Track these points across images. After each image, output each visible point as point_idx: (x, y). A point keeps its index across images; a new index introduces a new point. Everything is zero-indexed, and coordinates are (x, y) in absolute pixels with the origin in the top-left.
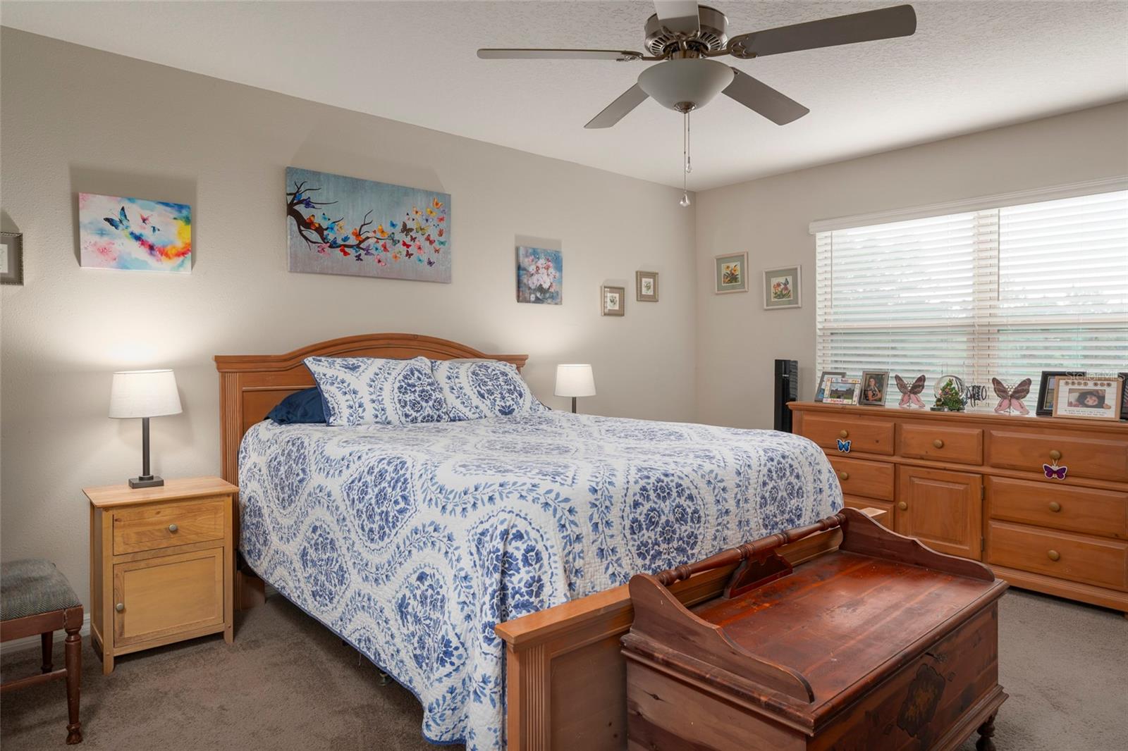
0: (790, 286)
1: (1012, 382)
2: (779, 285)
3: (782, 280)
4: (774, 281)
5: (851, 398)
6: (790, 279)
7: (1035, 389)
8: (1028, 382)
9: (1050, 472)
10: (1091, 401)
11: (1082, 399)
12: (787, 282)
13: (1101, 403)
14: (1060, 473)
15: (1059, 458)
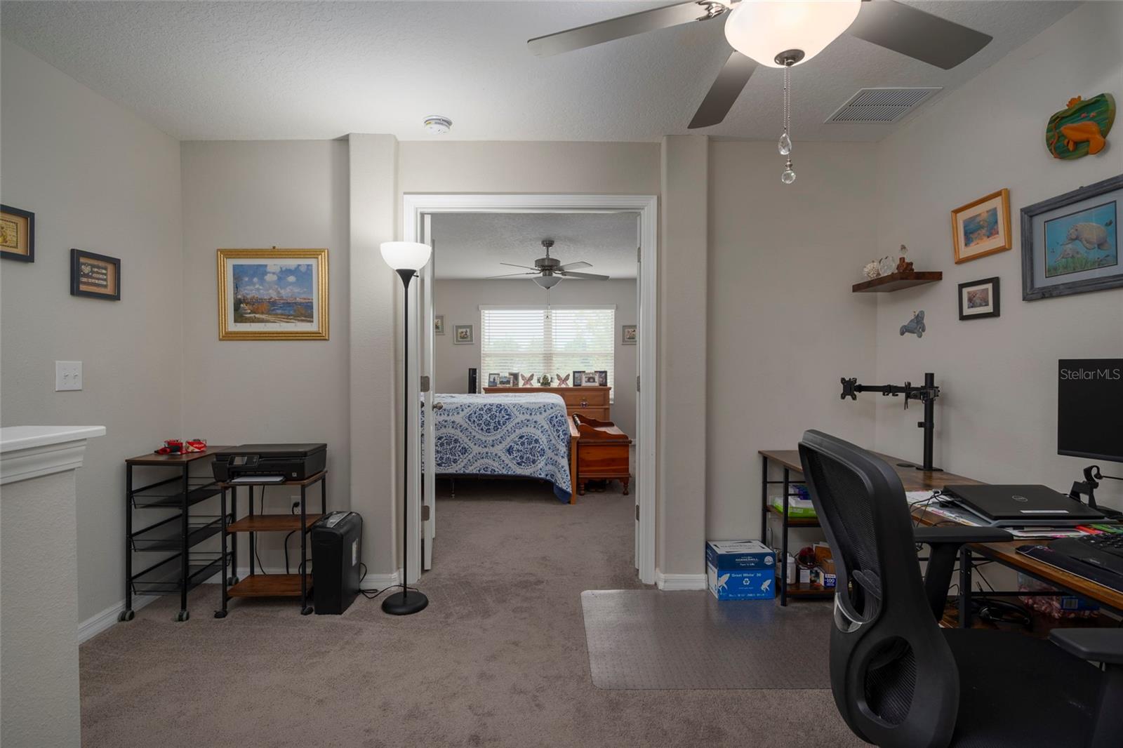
0: (468, 334)
1: (563, 376)
2: (462, 332)
3: (464, 330)
4: (460, 330)
5: (509, 384)
6: (468, 330)
7: (571, 377)
8: (569, 375)
9: (583, 405)
10: (591, 380)
11: (589, 381)
12: (466, 332)
13: (594, 381)
14: (585, 405)
15: (584, 400)
